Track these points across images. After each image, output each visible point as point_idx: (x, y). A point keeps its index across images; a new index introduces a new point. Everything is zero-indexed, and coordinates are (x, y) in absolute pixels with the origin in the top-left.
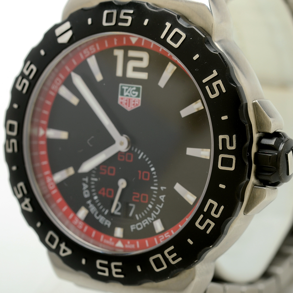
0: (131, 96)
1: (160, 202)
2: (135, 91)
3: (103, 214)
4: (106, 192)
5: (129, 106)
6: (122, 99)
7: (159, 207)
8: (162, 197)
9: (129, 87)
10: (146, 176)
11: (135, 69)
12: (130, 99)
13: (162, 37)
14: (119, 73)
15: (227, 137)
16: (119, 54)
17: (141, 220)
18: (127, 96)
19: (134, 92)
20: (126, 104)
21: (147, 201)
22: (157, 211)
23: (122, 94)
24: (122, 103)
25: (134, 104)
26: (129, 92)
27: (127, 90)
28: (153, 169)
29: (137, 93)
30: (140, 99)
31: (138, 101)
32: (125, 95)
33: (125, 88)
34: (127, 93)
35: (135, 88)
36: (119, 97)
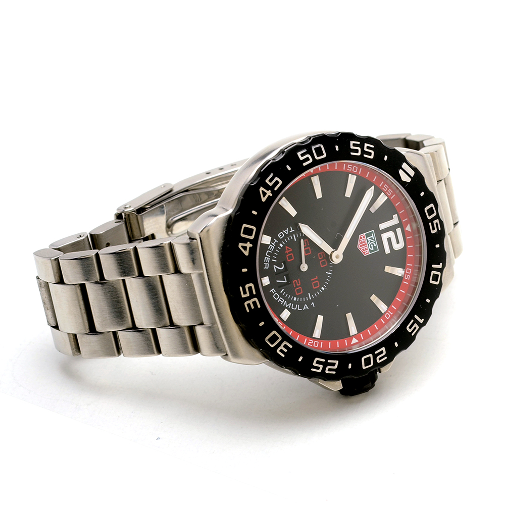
0: (368, 245)
1: (302, 307)
2: (373, 246)
3: (271, 258)
4: (289, 253)
6: (364, 237)
7: (298, 307)
8: (306, 307)
9: (374, 240)
10: (316, 285)
11: (389, 240)
12: (366, 244)
13: (434, 266)
14: (382, 226)
15: (384, 353)
16: (395, 220)
17: (281, 295)
18: (367, 240)
19: (372, 245)
20: (361, 243)
21: (297, 294)
22: (294, 307)
23: (367, 236)
24: (361, 238)
25: (363, 250)
26: (371, 241)
27: (371, 238)
28: (323, 288)
29: (372, 249)
30: (370, 254)
31: (367, 253)
32: (368, 238)
33: (372, 236)
34: (369, 240)
35: (375, 245)
36: (364, 234)
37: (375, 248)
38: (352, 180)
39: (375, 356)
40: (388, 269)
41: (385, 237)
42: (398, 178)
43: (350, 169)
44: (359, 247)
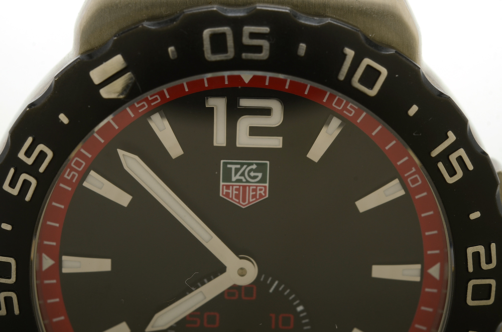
0: (247, 181)
2: (255, 171)
5: (244, 201)
6: (228, 187)
9: (242, 165)
10: (286, 321)
13: (342, 77)
14: (220, 138)
15: (481, 249)
16: (219, 105)
18: (238, 181)
19: (252, 174)
20: (237, 196)
23: (228, 178)
24: (227, 194)
25: (254, 196)
26: (243, 174)
27: (237, 170)
28: (300, 308)
29: (260, 175)
30: (267, 185)
31: (263, 190)
32: (234, 179)
33: (233, 167)
34: (238, 177)
35: (254, 167)
36: (222, 183)
37: (261, 168)
38: (97, 183)
39: (479, 273)
40: (316, 152)
41: (244, 140)
42: (113, 105)
43: (74, 176)
44: (244, 205)
